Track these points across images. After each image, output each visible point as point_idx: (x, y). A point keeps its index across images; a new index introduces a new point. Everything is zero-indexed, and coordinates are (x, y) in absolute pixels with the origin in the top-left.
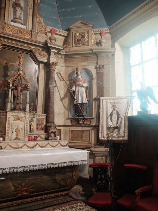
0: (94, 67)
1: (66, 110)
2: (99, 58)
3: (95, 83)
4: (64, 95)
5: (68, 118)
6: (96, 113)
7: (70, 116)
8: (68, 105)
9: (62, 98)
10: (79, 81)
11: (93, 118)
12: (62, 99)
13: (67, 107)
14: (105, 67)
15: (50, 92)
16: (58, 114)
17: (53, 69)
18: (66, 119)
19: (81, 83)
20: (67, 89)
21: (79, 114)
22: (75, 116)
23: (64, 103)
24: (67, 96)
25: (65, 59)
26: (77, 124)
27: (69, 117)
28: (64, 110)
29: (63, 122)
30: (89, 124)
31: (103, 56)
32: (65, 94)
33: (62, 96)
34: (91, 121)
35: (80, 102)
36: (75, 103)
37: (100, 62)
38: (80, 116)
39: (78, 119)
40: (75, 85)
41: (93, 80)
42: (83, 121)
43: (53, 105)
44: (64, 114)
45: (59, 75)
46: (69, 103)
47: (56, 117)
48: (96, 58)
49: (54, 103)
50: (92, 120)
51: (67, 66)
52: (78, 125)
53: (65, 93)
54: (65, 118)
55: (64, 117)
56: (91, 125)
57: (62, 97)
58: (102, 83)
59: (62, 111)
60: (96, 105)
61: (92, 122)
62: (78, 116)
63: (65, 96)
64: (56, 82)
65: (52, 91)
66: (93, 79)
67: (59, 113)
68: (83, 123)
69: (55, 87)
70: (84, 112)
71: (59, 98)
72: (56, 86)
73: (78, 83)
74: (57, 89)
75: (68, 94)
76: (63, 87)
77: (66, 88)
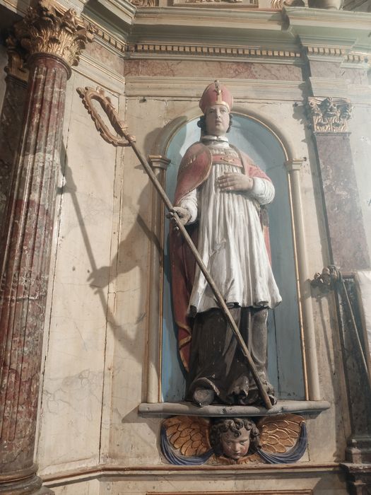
0: (288, 109)
1: (123, 353)
2: (313, 69)
3: (305, 191)
4: (115, 251)
5: (141, 414)
6: (333, 374)
7: (157, 400)
8: (140, 320)
9: (104, 269)
10: (223, 161)
11: (313, 413)
12: (99, 278)
13: (131, 333)
14: (354, 112)
15: (19, 202)
16: (68, 382)
17: (59, 54)
18: (125, 420)
19: (237, 171)
20: (133, 218)
21: (225, 384)
22: (200, 395)
23: (111, 304)
24: (137, 262)
25: (127, 60)
26: (204, 457)
27: (145, 407)
28: (110, 353)
29: (105, 442)
30: (295, 456)
31: (336, 59)
32: (121, 246)
33: (104, 260)
34: (302, 433)
35: (238, 295)
36: (200, 301)
37: (324, 86)
38: (237, 399)
39: (215, 420)
40: (200, 189)
41: (291, 172)
42: (252, 436)
43: (40, 314)
44: (108, 380)
45: (96, 105)
46: (147, 302)
47: (52, 405)
48: (298, 72)
49: (42, 299)
50: (308, 423)
51: (138, 92)
52: (211, 462)
53: (123, 237)
54: (114, 410)
55: (108, 401)
56: (304, 460)
57: (99, 266)
58: (350, 191)
59: (96, 363)
60: (327, 318)
61: (310, 439)
62: (217, 401)
63: (122, 262)
64: (70, 164)
65: (35, 197)
66: (294, 167)
67: (80, 377)
68: (253, 449)
69: (61, 191)
70: (260, 368)
71: (84, 268)
72: (68, 188)
73: (217, 171)
74: (72, 207)
75: (145, 248)
76: (112, 202)
77: (126, 210)
